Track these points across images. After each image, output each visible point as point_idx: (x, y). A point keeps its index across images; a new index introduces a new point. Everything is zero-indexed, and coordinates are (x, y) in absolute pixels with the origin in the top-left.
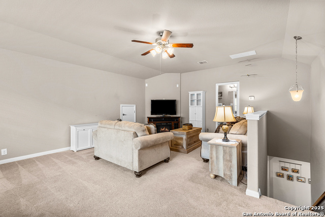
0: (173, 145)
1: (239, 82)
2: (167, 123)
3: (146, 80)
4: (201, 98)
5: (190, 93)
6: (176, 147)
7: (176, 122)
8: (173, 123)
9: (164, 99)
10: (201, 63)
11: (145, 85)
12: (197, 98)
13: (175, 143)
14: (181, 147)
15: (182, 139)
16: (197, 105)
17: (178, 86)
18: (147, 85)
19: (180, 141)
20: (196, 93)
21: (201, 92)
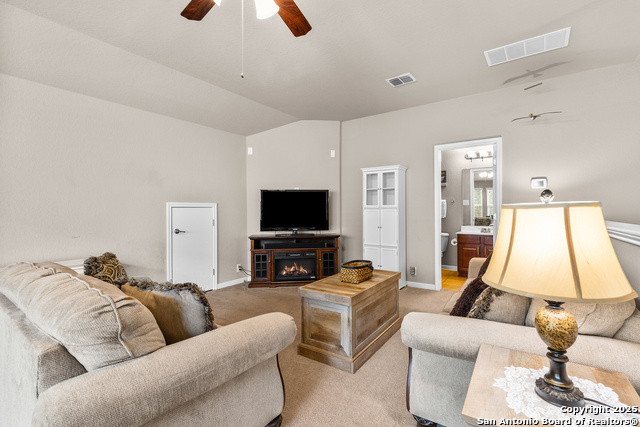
0: (308, 337)
1: (500, 139)
2: (303, 253)
3: (249, 139)
4: (396, 183)
5: (366, 171)
6: (319, 346)
7: (327, 250)
8: (319, 253)
9: (297, 188)
10: (396, 82)
11: (245, 151)
12: (385, 184)
13: (314, 330)
14: (333, 346)
15: (336, 318)
16: (385, 203)
17: (333, 154)
18: (250, 151)
19: (329, 327)
20: (380, 171)
21: (395, 169)
